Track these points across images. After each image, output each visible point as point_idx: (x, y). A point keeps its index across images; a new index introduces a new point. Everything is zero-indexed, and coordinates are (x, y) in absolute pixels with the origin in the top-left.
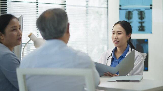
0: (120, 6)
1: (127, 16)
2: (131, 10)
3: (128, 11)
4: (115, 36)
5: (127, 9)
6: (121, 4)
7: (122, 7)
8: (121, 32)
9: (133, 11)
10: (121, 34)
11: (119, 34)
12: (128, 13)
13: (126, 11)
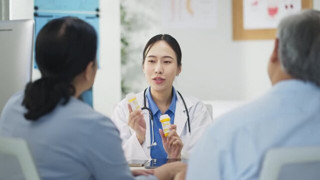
0: (36, 8)
4: (158, 67)
8: (172, 58)
10: (170, 62)
11: (167, 62)
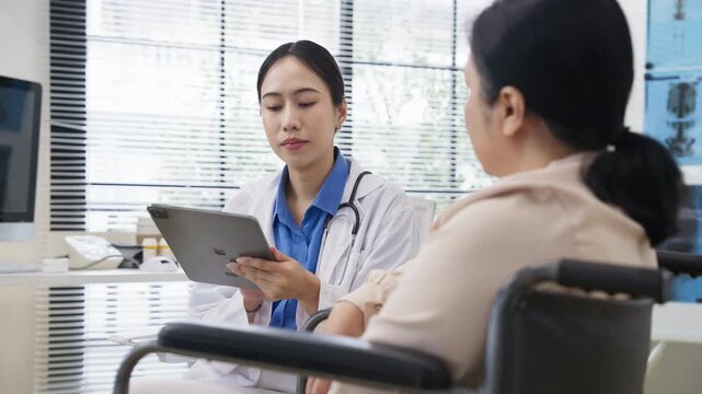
1: (676, 103)
2: (690, 80)
3: (676, 82)
5: (677, 78)
6: (652, 60)
7: (655, 72)
9: (696, 83)
12: (677, 91)
13: (671, 84)
